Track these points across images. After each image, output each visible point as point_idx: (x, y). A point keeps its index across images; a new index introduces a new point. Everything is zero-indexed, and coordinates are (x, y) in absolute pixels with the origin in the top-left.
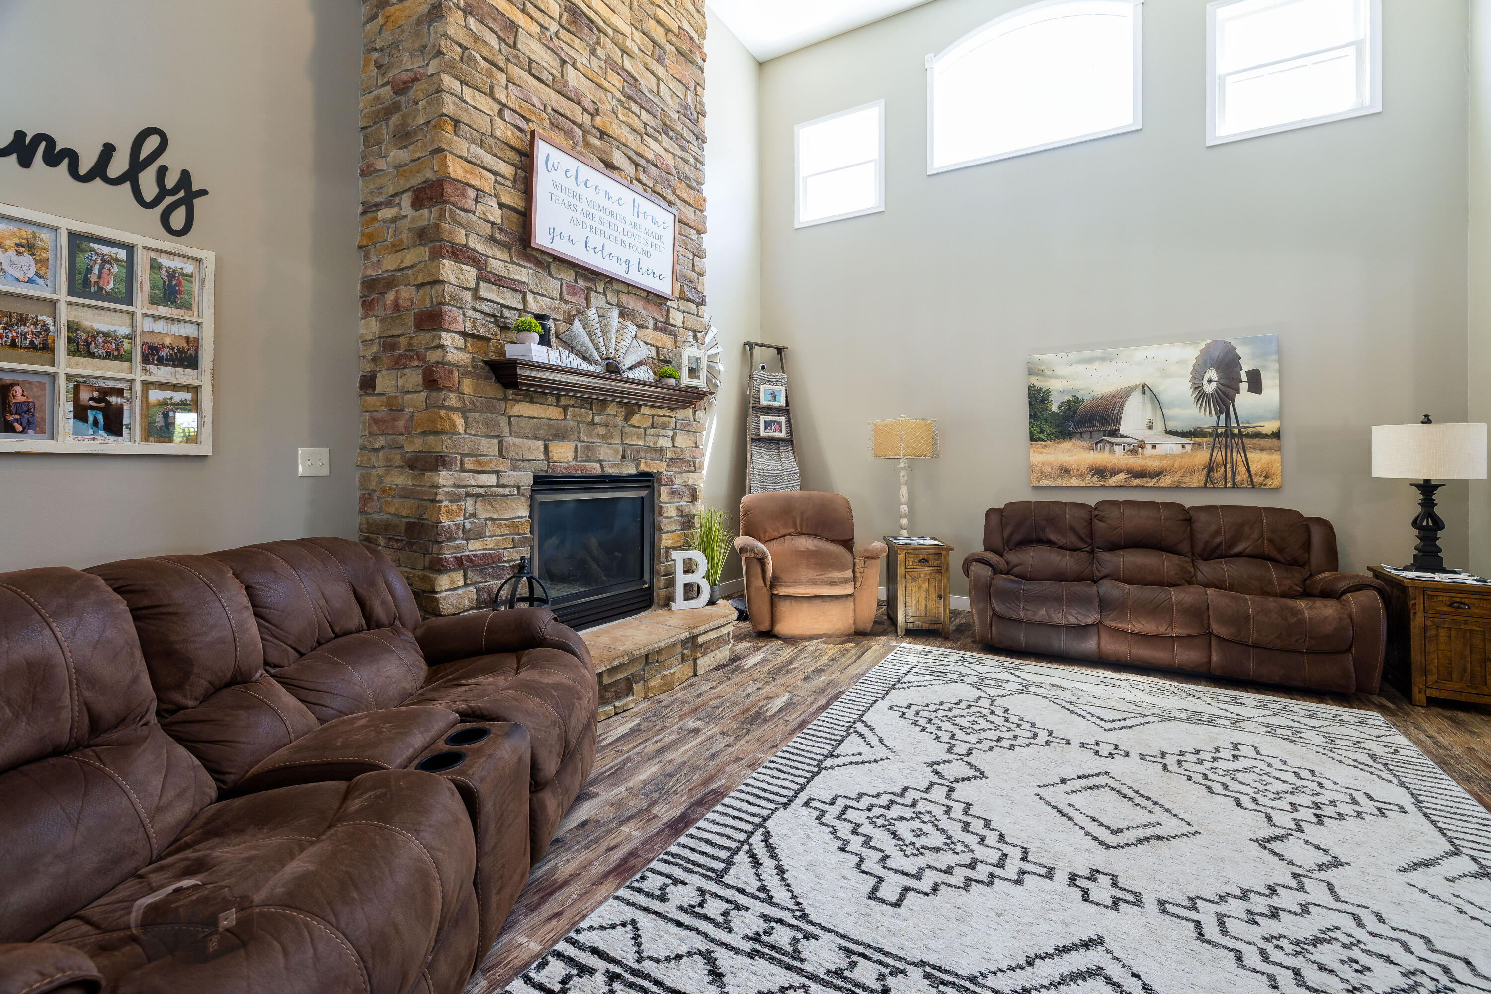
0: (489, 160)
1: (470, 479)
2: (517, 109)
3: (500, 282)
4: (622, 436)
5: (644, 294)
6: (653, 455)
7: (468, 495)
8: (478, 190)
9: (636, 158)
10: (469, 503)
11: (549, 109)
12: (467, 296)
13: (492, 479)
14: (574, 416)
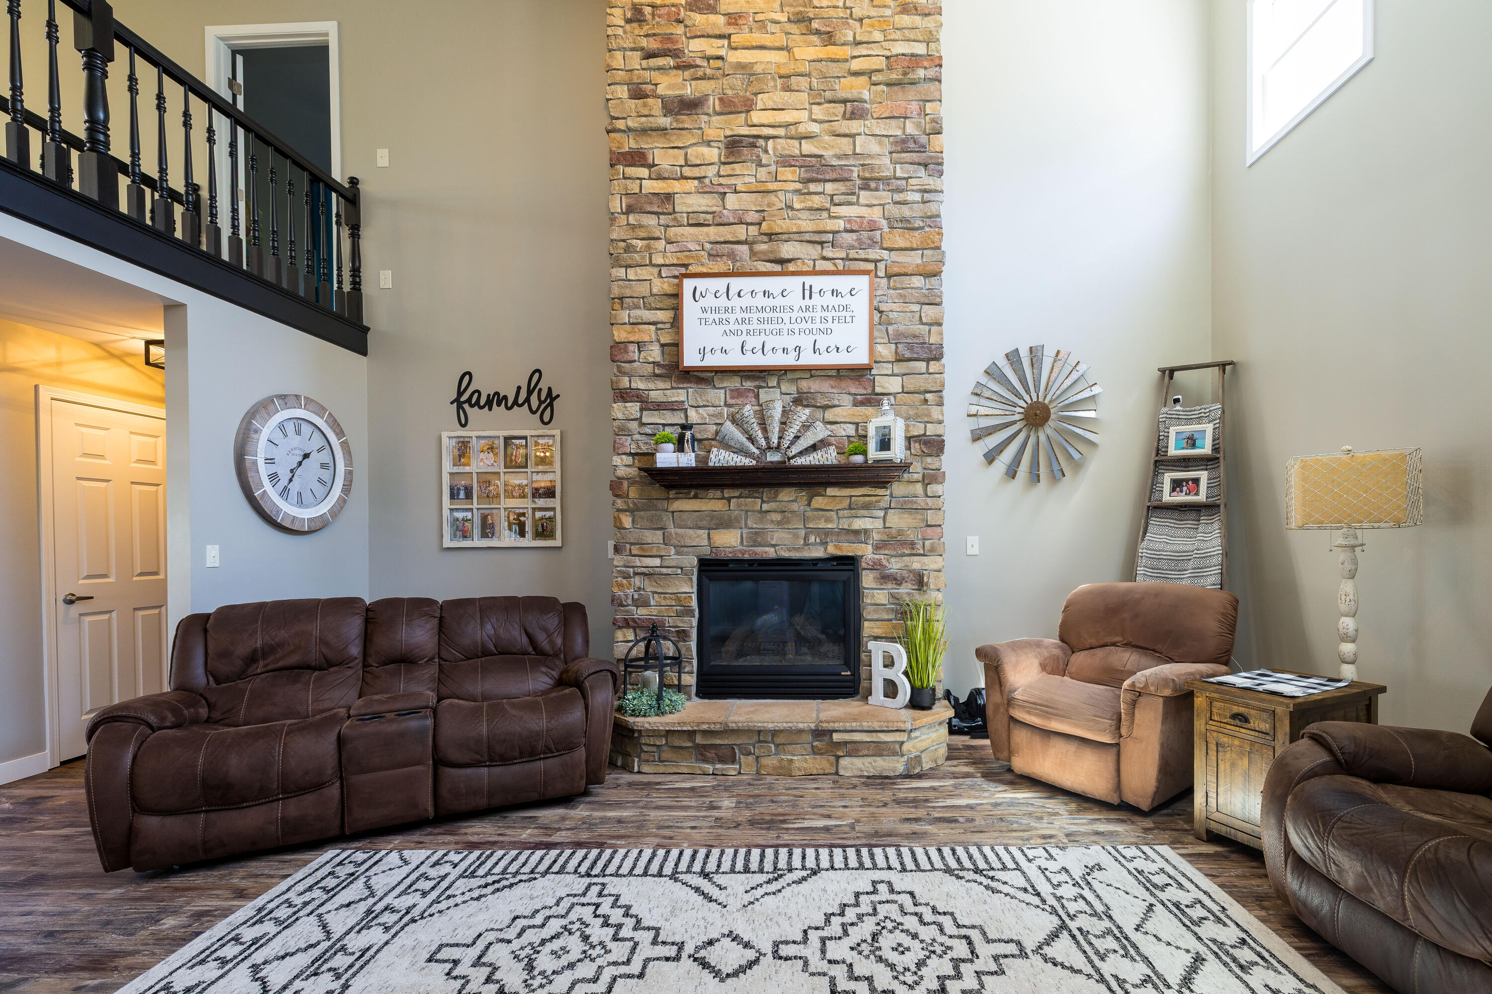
0: (648, 315)
1: (637, 562)
2: (675, 262)
3: (659, 407)
4: (805, 520)
5: (834, 373)
6: (852, 537)
7: (636, 574)
8: (638, 343)
9: (817, 238)
10: (637, 581)
11: (708, 246)
12: (634, 425)
13: (657, 562)
14: (739, 505)
